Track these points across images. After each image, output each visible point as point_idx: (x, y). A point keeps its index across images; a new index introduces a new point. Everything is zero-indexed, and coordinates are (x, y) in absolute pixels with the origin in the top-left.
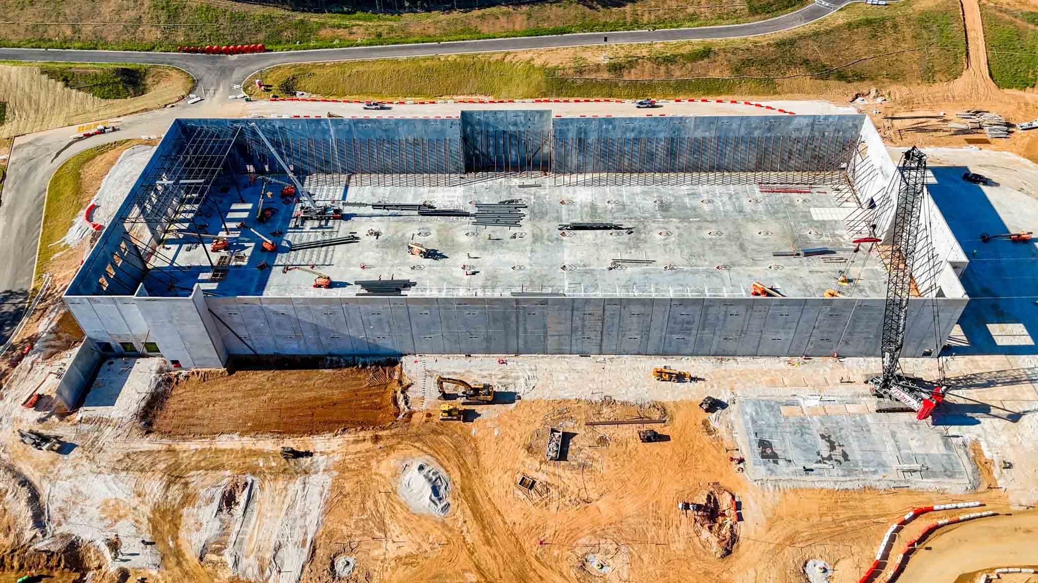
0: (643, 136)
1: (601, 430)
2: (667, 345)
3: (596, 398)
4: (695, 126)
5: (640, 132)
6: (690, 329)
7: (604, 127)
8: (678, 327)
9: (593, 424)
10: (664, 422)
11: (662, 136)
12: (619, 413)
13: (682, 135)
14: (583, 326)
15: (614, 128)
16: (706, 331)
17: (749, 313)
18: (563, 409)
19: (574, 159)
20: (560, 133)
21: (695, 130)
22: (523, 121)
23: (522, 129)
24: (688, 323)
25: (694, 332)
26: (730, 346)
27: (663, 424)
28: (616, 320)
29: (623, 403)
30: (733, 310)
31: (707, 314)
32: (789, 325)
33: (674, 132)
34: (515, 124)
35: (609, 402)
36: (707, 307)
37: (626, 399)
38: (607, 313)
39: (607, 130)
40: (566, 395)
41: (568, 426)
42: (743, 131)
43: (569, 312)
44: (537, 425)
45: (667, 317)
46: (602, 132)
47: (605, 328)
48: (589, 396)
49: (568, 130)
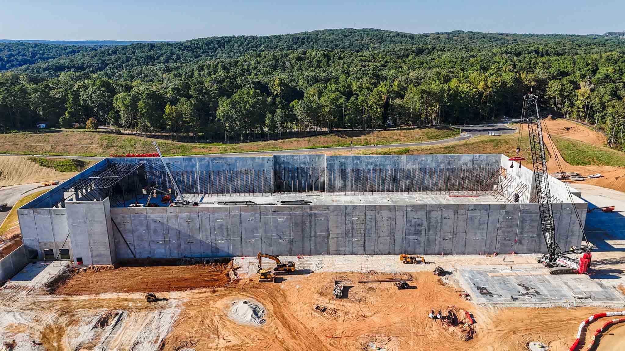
0: (377, 168)
1: (369, 285)
2: (407, 246)
3: (364, 271)
4: (406, 161)
5: (376, 165)
6: (421, 231)
7: (355, 162)
8: (413, 229)
9: (364, 282)
10: (412, 280)
11: (388, 167)
12: (381, 278)
13: (400, 167)
14: (353, 228)
15: (361, 162)
16: (431, 233)
17: (456, 216)
18: (343, 276)
19: (338, 183)
20: (330, 166)
21: (407, 164)
22: (309, 161)
23: (308, 167)
24: (419, 225)
25: (423, 233)
26: (447, 245)
27: (411, 282)
28: (374, 224)
29: (383, 273)
30: (445, 213)
31: (430, 218)
32: (481, 227)
33: (395, 165)
34: (304, 163)
35: (374, 273)
36: (430, 212)
37: (384, 271)
38: (368, 217)
39: (357, 164)
40: (344, 270)
41: (347, 284)
42: (434, 165)
43: (343, 217)
44: (326, 283)
45: (405, 220)
46: (354, 164)
47: (366, 231)
48: (359, 270)
49: (335, 163)
